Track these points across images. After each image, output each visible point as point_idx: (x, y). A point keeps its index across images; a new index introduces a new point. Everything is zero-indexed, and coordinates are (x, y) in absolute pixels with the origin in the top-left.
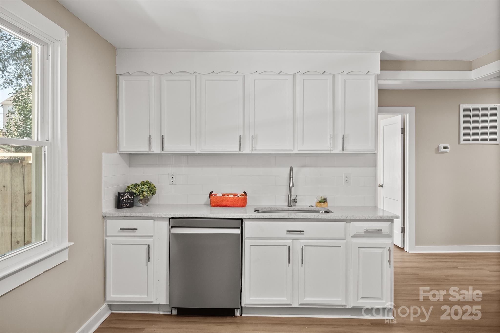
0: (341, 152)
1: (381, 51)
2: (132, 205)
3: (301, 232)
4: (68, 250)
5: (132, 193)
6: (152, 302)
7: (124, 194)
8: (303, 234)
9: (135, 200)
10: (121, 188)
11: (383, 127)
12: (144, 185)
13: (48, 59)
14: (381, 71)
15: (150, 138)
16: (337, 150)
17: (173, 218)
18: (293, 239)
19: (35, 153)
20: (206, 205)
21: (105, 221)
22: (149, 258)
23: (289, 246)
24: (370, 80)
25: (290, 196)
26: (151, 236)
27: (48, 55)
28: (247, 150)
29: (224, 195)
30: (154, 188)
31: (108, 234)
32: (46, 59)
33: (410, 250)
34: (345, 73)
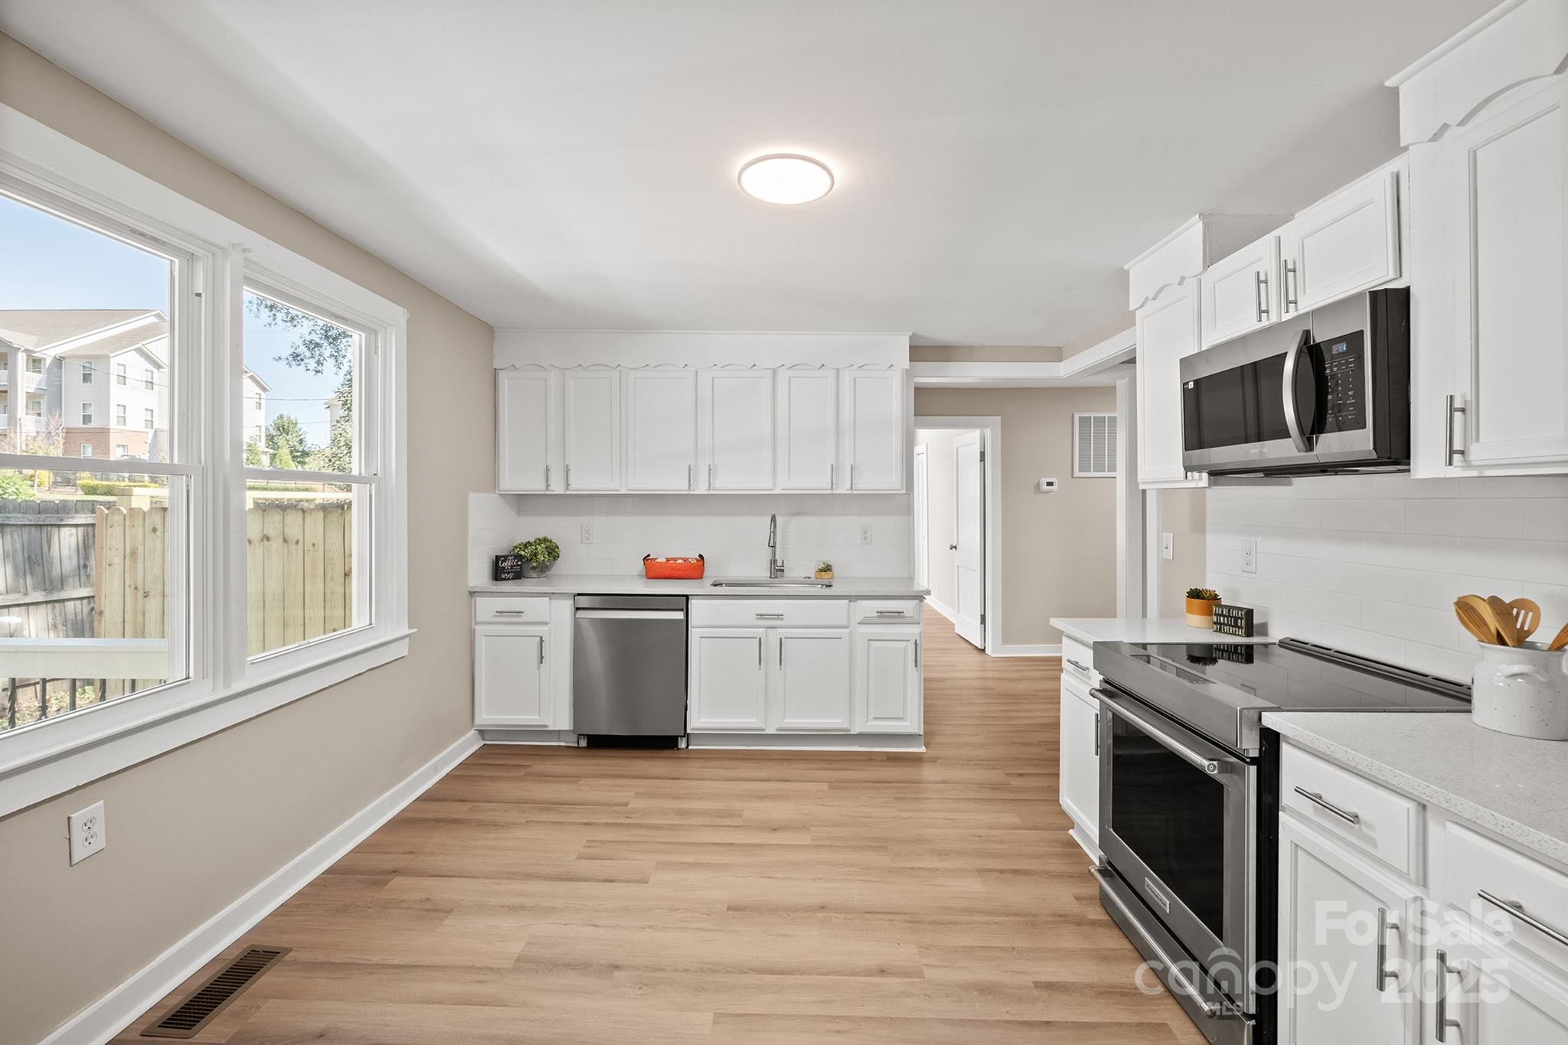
0: (849, 492)
1: (911, 334)
2: (518, 576)
3: (779, 616)
4: (407, 640)
5: (518, 557)
6: (546, 726)
7: (506, 558)
8: (782, 619)
9: (525, 567)
10: (502, 549)
11: (957, 449)
12: (539, 545)
13: (376, 353)
14: (912, 363)
15: (547, 470)
16: (843, 489)
17: (579, 595)
18: (767, 628)
19: (356, 493)
20: (640, 575)
21: (473, 599)
22: (542, 658)
23: (760, 639)
24: (894, 379)
25: (774, 561)
26: (546, 623)
27: (376, 347)
28: (701, 489)
29: (668, 560)
30: (557, 550)
31: (478, 620)
32: (373, 352)
33: (993, 652)
34: (855, 367)
